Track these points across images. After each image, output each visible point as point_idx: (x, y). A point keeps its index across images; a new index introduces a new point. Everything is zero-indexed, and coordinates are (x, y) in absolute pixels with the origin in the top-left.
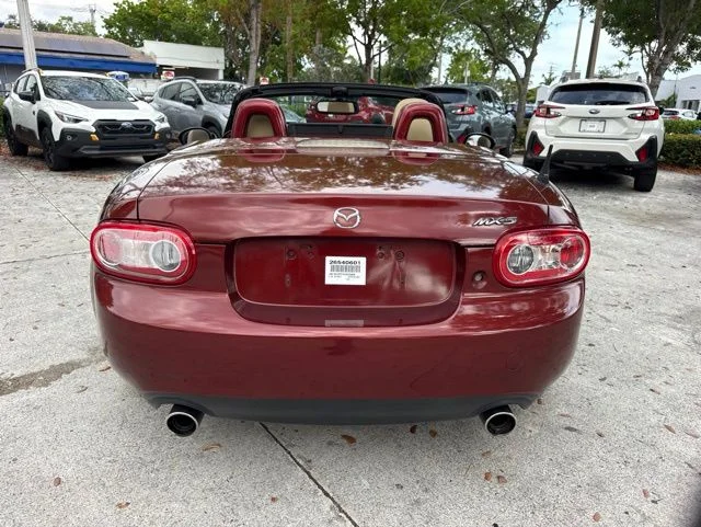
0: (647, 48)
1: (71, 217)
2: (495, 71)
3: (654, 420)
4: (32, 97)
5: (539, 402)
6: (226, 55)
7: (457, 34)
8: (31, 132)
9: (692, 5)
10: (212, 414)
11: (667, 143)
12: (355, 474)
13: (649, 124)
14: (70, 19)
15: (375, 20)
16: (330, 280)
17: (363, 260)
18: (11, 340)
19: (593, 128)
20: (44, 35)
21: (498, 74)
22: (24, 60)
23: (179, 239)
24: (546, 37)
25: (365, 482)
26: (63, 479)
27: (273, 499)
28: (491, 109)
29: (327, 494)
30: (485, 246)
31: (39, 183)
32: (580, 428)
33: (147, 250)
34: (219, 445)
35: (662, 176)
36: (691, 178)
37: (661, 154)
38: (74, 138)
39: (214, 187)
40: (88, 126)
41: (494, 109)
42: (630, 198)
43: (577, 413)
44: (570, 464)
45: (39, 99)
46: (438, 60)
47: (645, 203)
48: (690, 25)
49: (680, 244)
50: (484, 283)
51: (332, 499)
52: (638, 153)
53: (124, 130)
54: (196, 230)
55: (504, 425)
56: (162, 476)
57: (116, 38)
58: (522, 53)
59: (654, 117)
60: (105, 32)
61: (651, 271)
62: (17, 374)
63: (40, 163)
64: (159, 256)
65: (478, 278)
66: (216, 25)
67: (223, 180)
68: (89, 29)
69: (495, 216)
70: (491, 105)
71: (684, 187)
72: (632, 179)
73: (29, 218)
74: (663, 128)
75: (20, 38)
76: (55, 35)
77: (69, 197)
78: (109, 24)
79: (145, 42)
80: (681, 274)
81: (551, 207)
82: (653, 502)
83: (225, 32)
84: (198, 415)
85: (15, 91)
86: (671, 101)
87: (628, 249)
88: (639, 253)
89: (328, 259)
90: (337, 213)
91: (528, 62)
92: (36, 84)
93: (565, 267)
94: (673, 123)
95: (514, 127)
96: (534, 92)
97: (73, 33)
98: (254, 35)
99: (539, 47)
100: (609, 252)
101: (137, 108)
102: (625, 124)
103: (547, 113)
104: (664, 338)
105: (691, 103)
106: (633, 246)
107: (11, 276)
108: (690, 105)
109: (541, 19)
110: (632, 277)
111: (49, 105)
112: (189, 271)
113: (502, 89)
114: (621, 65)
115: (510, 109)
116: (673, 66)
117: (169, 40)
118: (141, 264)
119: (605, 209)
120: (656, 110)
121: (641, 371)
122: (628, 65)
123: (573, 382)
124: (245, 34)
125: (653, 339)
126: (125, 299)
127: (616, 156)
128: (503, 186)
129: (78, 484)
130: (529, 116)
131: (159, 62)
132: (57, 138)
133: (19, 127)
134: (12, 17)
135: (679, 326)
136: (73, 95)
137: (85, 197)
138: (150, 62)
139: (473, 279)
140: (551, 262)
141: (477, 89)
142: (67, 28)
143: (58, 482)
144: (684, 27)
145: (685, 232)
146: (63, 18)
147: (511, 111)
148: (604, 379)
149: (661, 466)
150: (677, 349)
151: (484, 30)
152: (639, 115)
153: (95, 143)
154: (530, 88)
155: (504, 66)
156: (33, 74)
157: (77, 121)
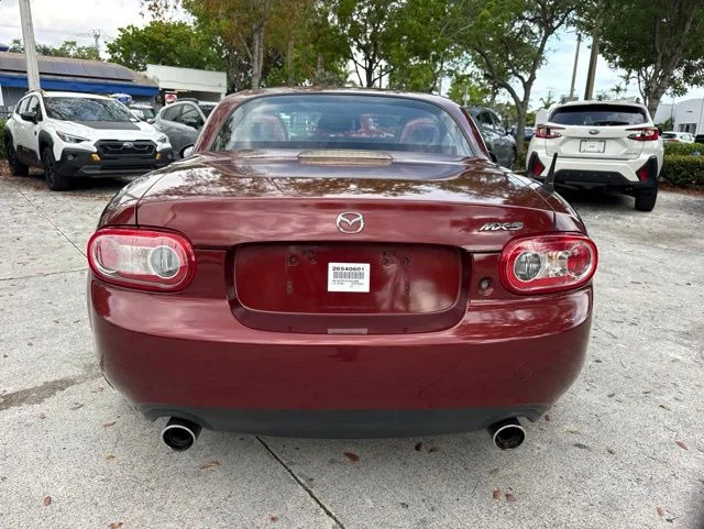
0: (644, 73)
1: (69, 235)
2: (494, 95)
3: (665, 436)
4: (34, 118)
5: (547, 418)
6: (228, 78)
7: (456, 59)
8: (32, 152)
9: (687, 31)
10: (209, 427)
11: (666, 164)
12: (358, 492)
13: (648, 144)
14: (74, 43)
15: (376, 45)
16: (332, 287)
17: (367, 267)
18: (5, 356)
19: (593, 148)
20: (48, 59)
21: (497, 98)
22: (27, 84)
23: (179, 245)
24: (544, 62)
25: (369, 501)
26: (53, 498)
27: (273, 519)
28: (491, 130)
29: (329, 514)
30: (492, 252)
31: (39, 201)
32: (590, 444)
33: (146, 257)
34: (217, 463)
35: (663, 197)
36: (691, 198)
37: (661, 174)
38: (75, 157)
39: (215, 195)
40: (89, 146)
41: (494, 131)
42: (631, 217)
43: (586, 430)
44: (580, 482)
45: (41, 119)
46: (438, 85)
47: (647, 223)
48: (685, 50)
49: (682, 262)
50: (491, 290)
51: (335, 519)
52: (638, 173)
53: (126, 150)
54: (196, 237)
55: (512, 439)
56: (157, 495)
57: (120, 62)
58: (521, 78)
59: (654, 138)
60: (109, 56)
61: (655, 288)
62: (10, 390)
63: (40, 183)
64: (157, 262)
65: (484, 285)
66: (220, 50)
67: (223, 189)
68: (93, 53)
69: (502, 222)
70: (491, 127)
71: (685, 207)
72: (633, 199)
73: (27, 236)
74: (662, 149)
75: (25, 61)
76: (59, 59)
77: (69, 215)
78: (112, 49)
79: (149, 66)
80: (685, 291)
81: (557, 213)
82: (668, 520)
83: (227, 57)
84: (196, 428)
85: (17, 112)
86: (669, 125)
87: (632, 266)
88: (642, 271)
89: (331, 266)
90: (340, 218)
91: (527, 86)
92: (38, 105)
93: (573, 275)
94: (671, 146)
95: (515, 148)
96: (532, 116)
97: (77, 57)
98: (256, 58)
99: (537, 72)
100: (613, 269)
101: (139, 129)
102: (625, 145)
103: (547, 133)
104: (672, 355)
105: (688, 126)
106: (636, 264)
107: (7, 293)
108: (687, 128)
109: (539, 45)
110: (637, 294)
111: (51, 126)
112: (188, 277)
113: (502, 114)
114: (618, 90)
115: (509, 131)
116: (670, 90)
117: (172, 64)
118: (138, 271)
119: (607, 228)
120: (655, 131)
121: (650, 388)
122: (625, 90)
123: (580, 397)
124: (247, 59)
125: (661, 355)
126: (122, 307)
127: (617, 176)
128: (506, 196)
129: (69, 504)
130: (529, 139)
131: (162, 86)
132: (58, 158)
133: (20, 147)
134: (16, 42)
135: (686, 342)
136: (76, 115)
137: (85, 216)
138: (154, 85)
139: (479, 286)
140: (558, 269)
141: (478, 111)
142: (71, 53)
143: (49, 501)
144: (679, 51)
145: (689, 251)
146: (67, 43)
147: (511, 133)
148: (613, 395)
149: (675, 484)
150: (684, 365)
151: (483, 55)
152: (639, 136)
153: (97, 163)
154: (528, 112)
155: (504, 90)
156: (36, 95)
157: (78, 141)
